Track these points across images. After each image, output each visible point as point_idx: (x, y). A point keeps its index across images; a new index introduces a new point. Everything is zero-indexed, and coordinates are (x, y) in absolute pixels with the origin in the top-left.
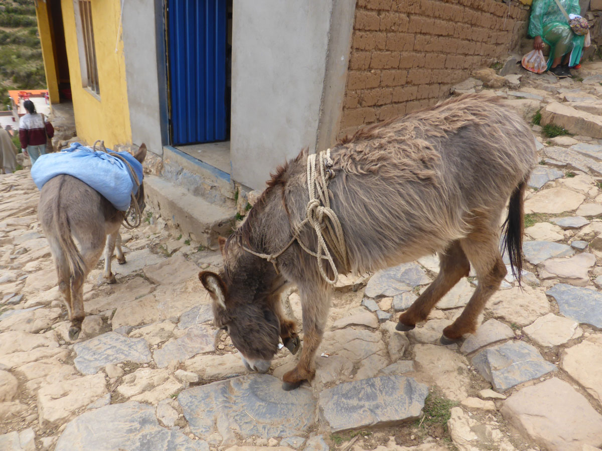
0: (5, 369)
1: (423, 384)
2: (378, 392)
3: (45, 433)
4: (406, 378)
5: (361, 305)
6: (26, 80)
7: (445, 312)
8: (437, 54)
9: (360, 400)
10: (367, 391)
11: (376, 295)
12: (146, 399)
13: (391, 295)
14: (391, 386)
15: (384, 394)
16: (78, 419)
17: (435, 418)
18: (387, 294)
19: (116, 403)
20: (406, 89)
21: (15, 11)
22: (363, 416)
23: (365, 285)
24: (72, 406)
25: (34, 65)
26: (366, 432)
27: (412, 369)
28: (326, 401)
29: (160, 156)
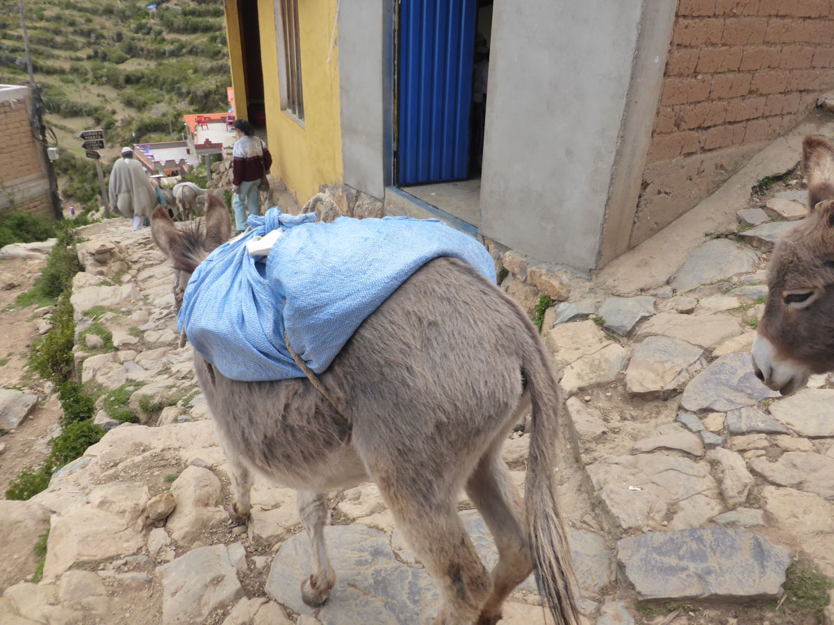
0: (205, 467)
1: (780, 547)
2: (709, 550)
3: (256, 550)
4: (752, 535)
5: (676, 421)
6: (204, 101)
7: (814, 441)
8: (799, 47)
9: (681, 558)
10: (691, 548)
11: (699, 407)
12: (375, 523)
13: (722, 409)
14: (728, 544)
15: (718, 554)
16: (295, 539)
17: (802, 600)
18: (716, 407)
19: (339, 524)
20: (747, 101)
21: (193, 13)
22: (686, 583)
23: (681, 393)
24: (286, 521)
25: (213, 82)
26: (692, 607)
27: (761, 522)
28: (629, 554)
29: (379, 200)
